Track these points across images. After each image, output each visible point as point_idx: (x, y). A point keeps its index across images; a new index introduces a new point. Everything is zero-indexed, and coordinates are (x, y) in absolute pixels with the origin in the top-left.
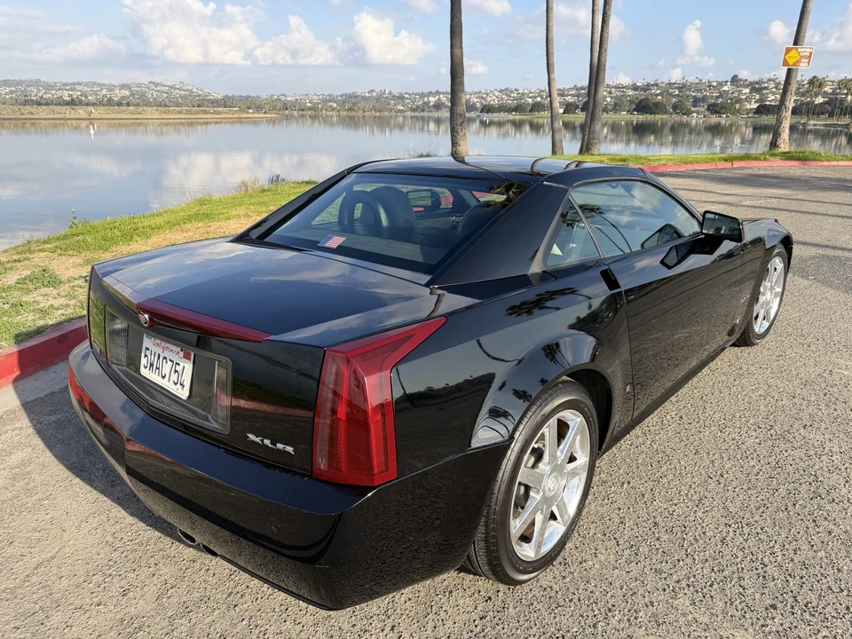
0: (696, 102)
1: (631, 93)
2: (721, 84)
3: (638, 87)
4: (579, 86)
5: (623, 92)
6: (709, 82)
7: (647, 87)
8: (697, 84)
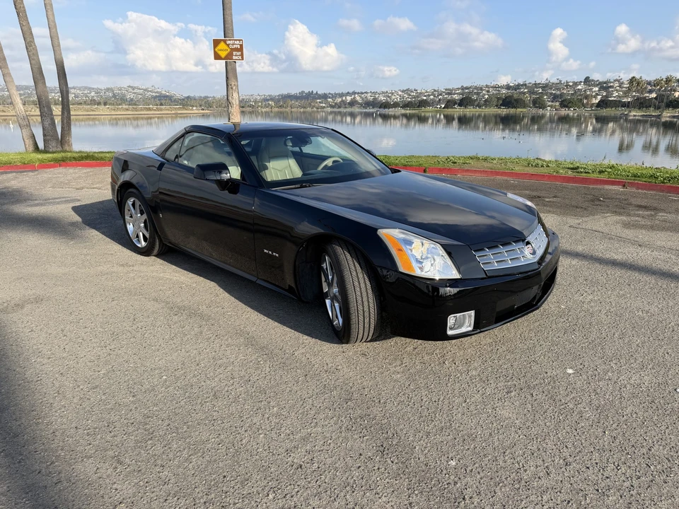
0: (555, 98)
1: (504, 91)
2: (576, 84)
3: (511, 87)
4: (465, 86)
5: (499, 91)
7: (518, 87)
8: (557, 84)
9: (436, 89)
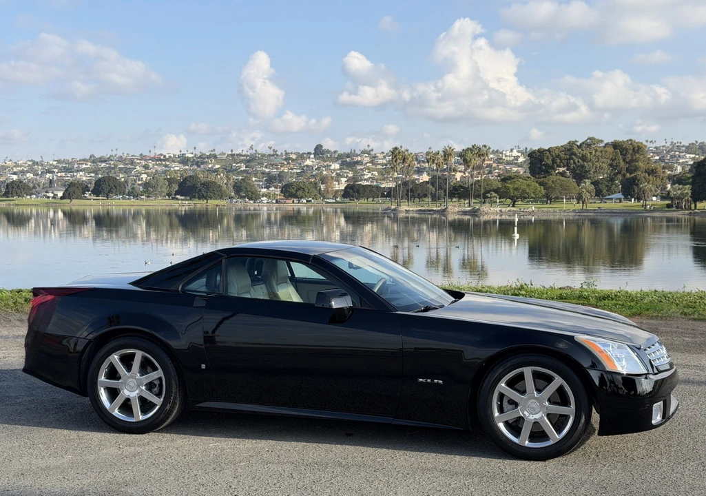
0: (270, 180)
1: (177, 167)
2: (301, 157)
3: (188, 159)
4: (97, 156)
5: (166, 166)
6: (286, 154)
7: (200, 160)
8: (270, 155)
9: (38, 159)
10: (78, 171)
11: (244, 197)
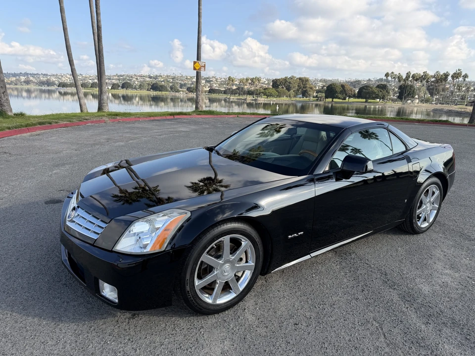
0: (182, 86)
1: (148, 79)
3: (152, 77)
7: (156, 77)
10: (113, 79)
11: (173, 91)
